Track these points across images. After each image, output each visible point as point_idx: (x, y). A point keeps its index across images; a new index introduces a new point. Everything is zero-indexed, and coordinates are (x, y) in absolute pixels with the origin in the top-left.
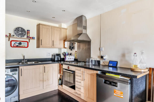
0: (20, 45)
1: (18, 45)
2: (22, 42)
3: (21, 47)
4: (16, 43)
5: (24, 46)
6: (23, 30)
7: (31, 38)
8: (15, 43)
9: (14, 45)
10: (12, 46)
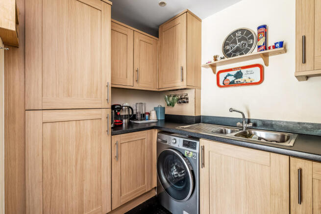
0: (238, 80)
1: (234, 81)
2: (243, 71)
3: (242, 84)
4: (229, 75)
5: (248, 81)
6: (246, 34)
7: (271, 48)
8: (227, 76)
9: (225, 82)
10: (221, 84)
